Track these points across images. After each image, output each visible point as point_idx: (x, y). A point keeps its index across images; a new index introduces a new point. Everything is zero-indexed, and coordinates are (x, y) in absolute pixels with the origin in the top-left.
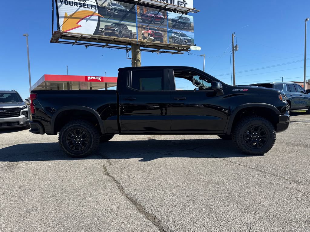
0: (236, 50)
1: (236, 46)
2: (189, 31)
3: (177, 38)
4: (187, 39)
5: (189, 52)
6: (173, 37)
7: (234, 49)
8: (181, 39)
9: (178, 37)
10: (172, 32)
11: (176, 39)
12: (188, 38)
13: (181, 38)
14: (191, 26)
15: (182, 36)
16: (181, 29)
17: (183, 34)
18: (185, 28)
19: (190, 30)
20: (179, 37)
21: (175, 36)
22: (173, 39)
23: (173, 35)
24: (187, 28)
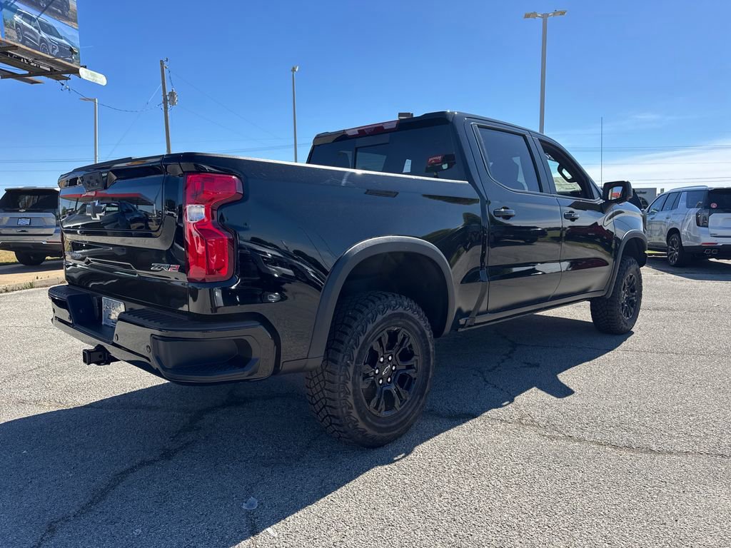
0: (173, 103)
1: (172, 94)
2: (66, 22)
3: (31, 31)
4: (60, 44)
5: (63, 81)
6: (18, 25)
7: (168, 99)
8: (42, 40)
9: (33, 29)
10: (15, 11)
11: (26, 33)
12: (64, 41)
13: (44, 35)
14: (69, 9)
15: (45, 32)
16: (43, 10)
17: (49, 26)
18: (54, 11)
19: (68, 19)
20: (37, 31)
21: (25, 23)
22: (18, 33)
23: (17, 18)
24: (59, 11)
